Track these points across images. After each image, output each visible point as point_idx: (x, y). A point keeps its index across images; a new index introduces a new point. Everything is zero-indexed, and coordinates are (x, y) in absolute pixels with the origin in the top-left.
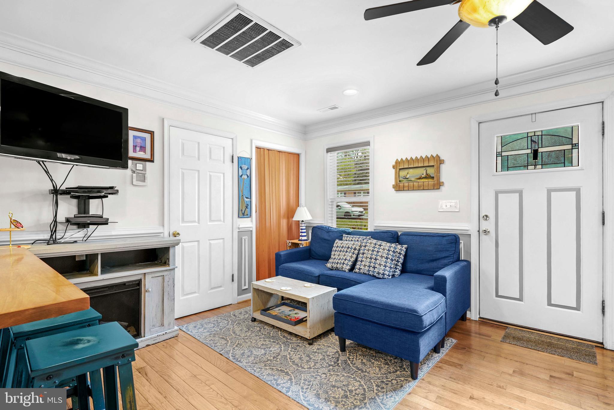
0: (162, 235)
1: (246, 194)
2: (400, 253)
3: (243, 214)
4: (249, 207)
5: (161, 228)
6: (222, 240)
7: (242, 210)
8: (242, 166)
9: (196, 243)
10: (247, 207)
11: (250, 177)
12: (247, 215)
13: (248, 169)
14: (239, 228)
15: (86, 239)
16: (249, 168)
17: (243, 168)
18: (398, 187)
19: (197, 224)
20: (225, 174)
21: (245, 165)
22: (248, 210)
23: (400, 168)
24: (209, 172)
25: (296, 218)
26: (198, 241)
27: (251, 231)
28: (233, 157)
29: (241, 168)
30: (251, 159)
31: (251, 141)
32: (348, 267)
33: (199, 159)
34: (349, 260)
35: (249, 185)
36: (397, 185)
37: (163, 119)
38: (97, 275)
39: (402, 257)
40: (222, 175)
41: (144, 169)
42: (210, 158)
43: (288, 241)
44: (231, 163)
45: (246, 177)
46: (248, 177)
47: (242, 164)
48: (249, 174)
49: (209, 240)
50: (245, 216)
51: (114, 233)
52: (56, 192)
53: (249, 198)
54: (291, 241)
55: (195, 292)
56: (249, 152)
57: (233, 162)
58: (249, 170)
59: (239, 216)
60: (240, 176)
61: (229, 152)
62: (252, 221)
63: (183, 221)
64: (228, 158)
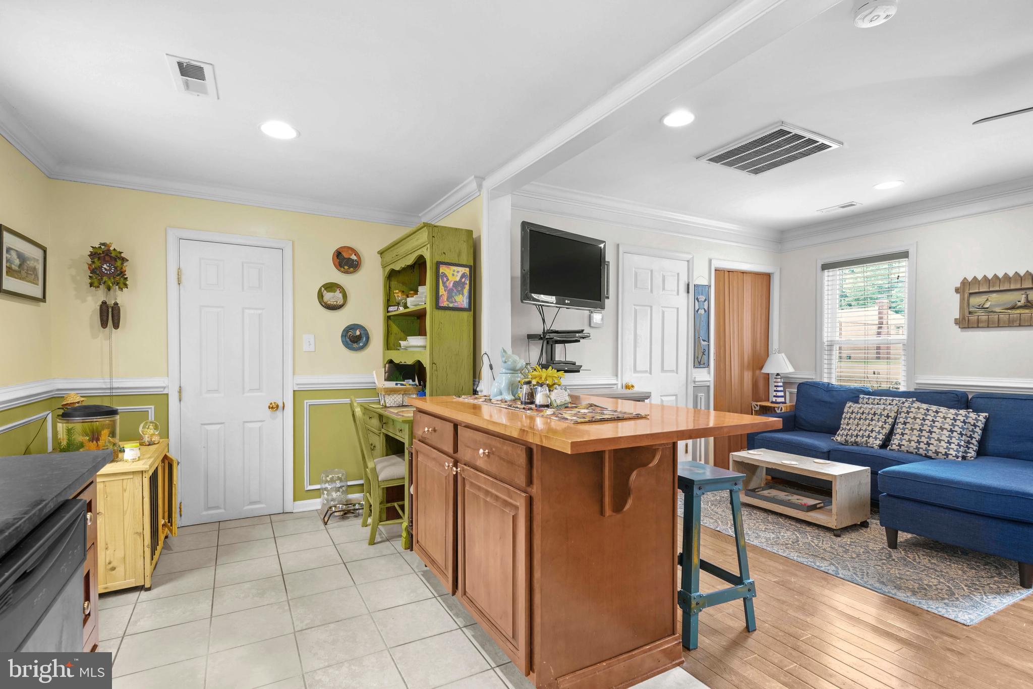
0: (615, 386)
1: (703, 335)
2: (975, 425)
3: (700, 363)
4: (706, 353)
5: (615, 378)
6: (675, 397)
7: (697, 358)
8: (698, 297)
10: (703, 354)
11: (708, 312)
12: (704, 364)
13: (705, 300)
14: (695, 382)
16: (708, 299)
17: (699, 300)
18: (966, 322)
19: (648, 374)
20: (679, 309)
21: (702, 295)
22: (705, 357)
23: (971, 291)
24: (662, 307)
25: (767, 369)
27: (708, 386)
28: (688, 285)
29: (697, 299)
30: (710, 286)
31: (710, 261)
32: (878, 442)
33: (652, 291)
34: (879, 433)
35: (707, 323)
36: (964, 318)
37: (618, 245)
39: (978, 430)
40: (676, 310)
42: (664, 288)
43: (754, 403)
44: (686, 294)
45: (702, 311)
46: (705, 311)
47: (699, 294)
48: (706, 308)
49: (661, 396)
50: (702, 366)
53: (707, 340)
54: (759, 403)
56: (707, 276)
57: (688, 292)
58: (707, 302)
59: (694, 366)
60: (696, 311)
61: (684, 280)
62: (709, 373)
63: (635, 371)
64: (683, 288)
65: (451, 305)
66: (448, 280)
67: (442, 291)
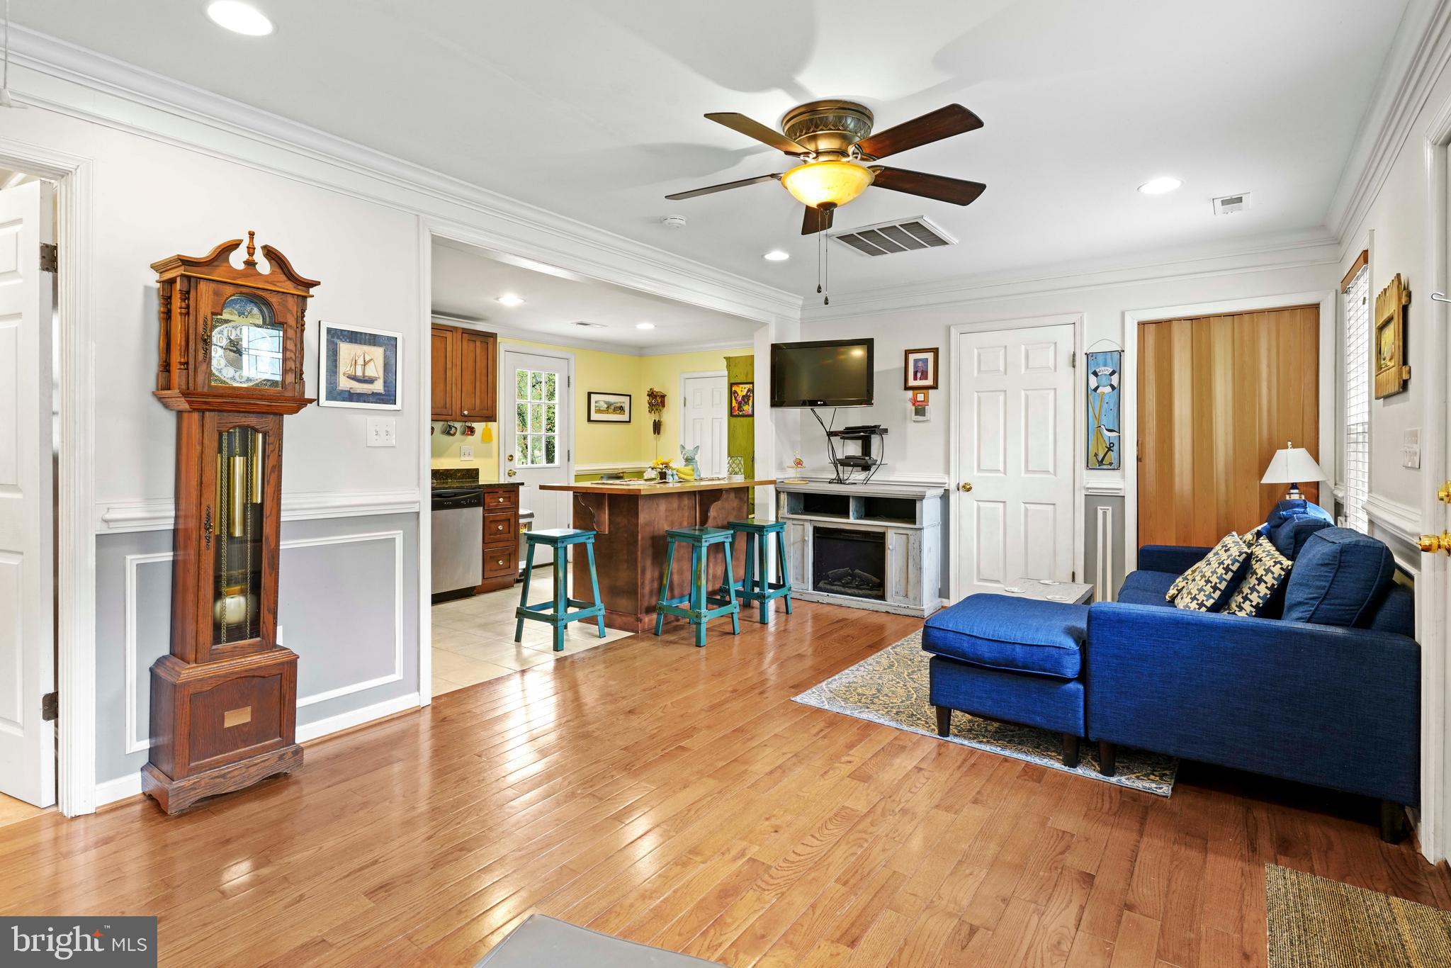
1: (1107, 421)
2: (1260, 580)
3: (1100, 463)
4: (1115, 448)
5: (946, 477)
6: (1052, 506)
7: (1096, 455)
8: (1097, 370)
9: (1001, 505)
10: (1109, 449)
11: (1118, 389)
12: (1111, 464)
13: (1113, 373)
14: (1088, 489)
15: (867, 480)
16: (1118, 371)
17: (1099, 374)
19: (1002, 475)
20: (1057, 390)
21: (1105, 365)
22: (1112, 456)
24: (1025, 390)
26: (1004, 502)
27: (1124, 497)
28: (1074, 355)
29: (1095, 373)
30: (1123, 351)
31: (1125, 314)
33: (1006, 373)
35: (1117, 406)
37: (949, 328)
38: (848, 517)
39: (1263, 589)
40: (1053, 392)
41: (926, 400)
42: (1027, 367)
44: (1071, 369)
45: (1109, 389)
46: (1113, 388)
47: (1098, 365)
48: (1115, 384)
49: (1024, 503)
50: (1105, 467)
51: (891, 479)
52: (831, 434)
53: (1116, 429)
55: (998, 582)
56: (1116, 338)
57: (1074, 366)
58: (1116, 375)
59: (1087, 466)
60: (1091, 392)
61: (1066, 348)
62: (1123, 477)
63: (979, 469)
64: (1064, 360)
65: (741, 413)
66: (738, 395)
67: (734, 403)
